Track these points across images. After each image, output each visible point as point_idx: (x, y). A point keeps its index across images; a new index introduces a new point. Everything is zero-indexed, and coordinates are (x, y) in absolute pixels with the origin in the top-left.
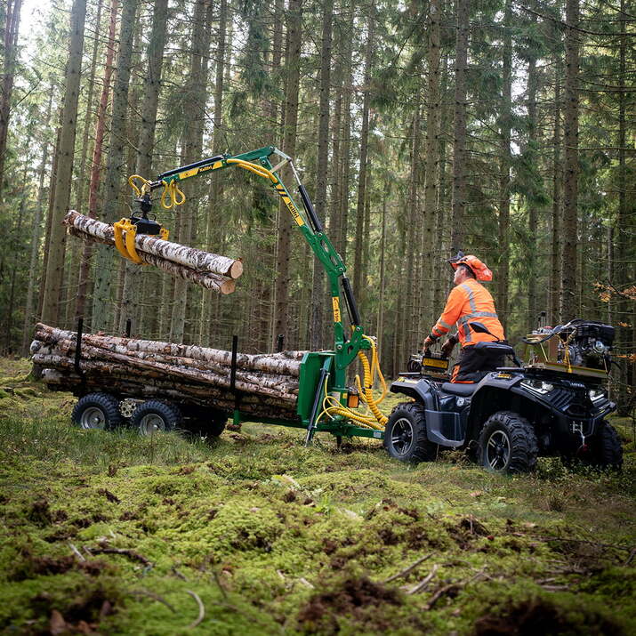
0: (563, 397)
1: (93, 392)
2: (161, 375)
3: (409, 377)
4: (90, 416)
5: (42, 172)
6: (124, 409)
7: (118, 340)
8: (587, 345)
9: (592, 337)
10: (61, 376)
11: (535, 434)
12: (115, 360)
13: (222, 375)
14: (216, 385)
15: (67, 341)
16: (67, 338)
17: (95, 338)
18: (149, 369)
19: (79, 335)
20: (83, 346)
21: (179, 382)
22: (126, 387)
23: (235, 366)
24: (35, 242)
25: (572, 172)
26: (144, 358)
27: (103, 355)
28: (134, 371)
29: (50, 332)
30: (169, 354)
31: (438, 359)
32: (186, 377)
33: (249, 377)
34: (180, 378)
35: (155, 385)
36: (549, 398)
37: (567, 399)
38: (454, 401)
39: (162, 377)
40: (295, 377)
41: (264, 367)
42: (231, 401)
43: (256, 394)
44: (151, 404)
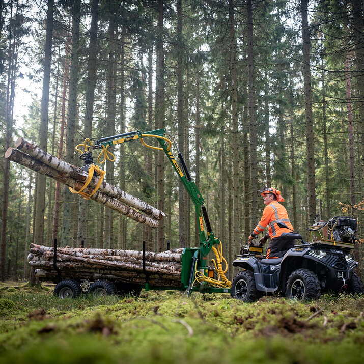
0: (332, 259)
1: (64, 279)
2: (103, 267)
3: (243, 257)
4: (64, 292)
5: (30, 187)
6: (83, 287)
7: (77, 250)
8: (343, 230)
9: (346, 225)
10: (46, 272)
11: (319, 279)
12: (76, 261)
13: (137, 264)
14: (134, 270)
15: (48, 252)
16: (48, 251)
17: (65, 250)
18: (97, 264)
19: (55, 249)
20: (58, 254)
21: (114, 270)
22: (84, 276)
23: (144, 258)
24: (27, 225)
25: (311, 159)
26: (93, 258)
27: (70, 258)
28: (88, 266)
29: (38, 248)
30: (107, 255)
31: (257, 247)
32: (117, 266)
33: (153, 264)
34: (114, 267)
35: (100, 273)
36: (325, 260)
37: (334, 260)
38: (269, 268)
39: (104, 267)
40: (178, 262)
41: (161, 258)
42: (143, 278)
43: (157, 273)
44: (98, 282)
